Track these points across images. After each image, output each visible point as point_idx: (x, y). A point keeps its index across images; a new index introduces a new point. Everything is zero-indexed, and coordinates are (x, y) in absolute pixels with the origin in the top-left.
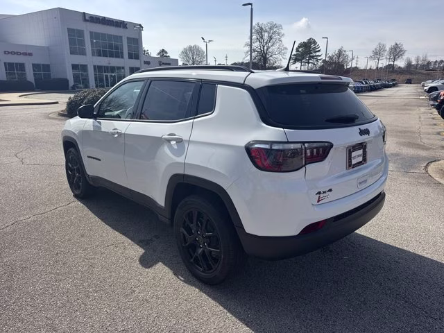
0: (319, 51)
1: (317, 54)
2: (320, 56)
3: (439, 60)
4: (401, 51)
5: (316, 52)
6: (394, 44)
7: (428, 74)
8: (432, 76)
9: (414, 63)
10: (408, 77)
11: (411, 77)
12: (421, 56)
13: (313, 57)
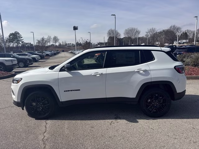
0: (22, 38)
1: (21, 39)
2: (23, 40)
3: (69, 43)
4: (57, 39)
5: (20, 38)
6: (54, 36)
7: (69, 48)
8: (70, 49)
9: (62, 44)
10: (62, 49)
11: (63, 49)
12: (64, 41)
13: (19, 40)
